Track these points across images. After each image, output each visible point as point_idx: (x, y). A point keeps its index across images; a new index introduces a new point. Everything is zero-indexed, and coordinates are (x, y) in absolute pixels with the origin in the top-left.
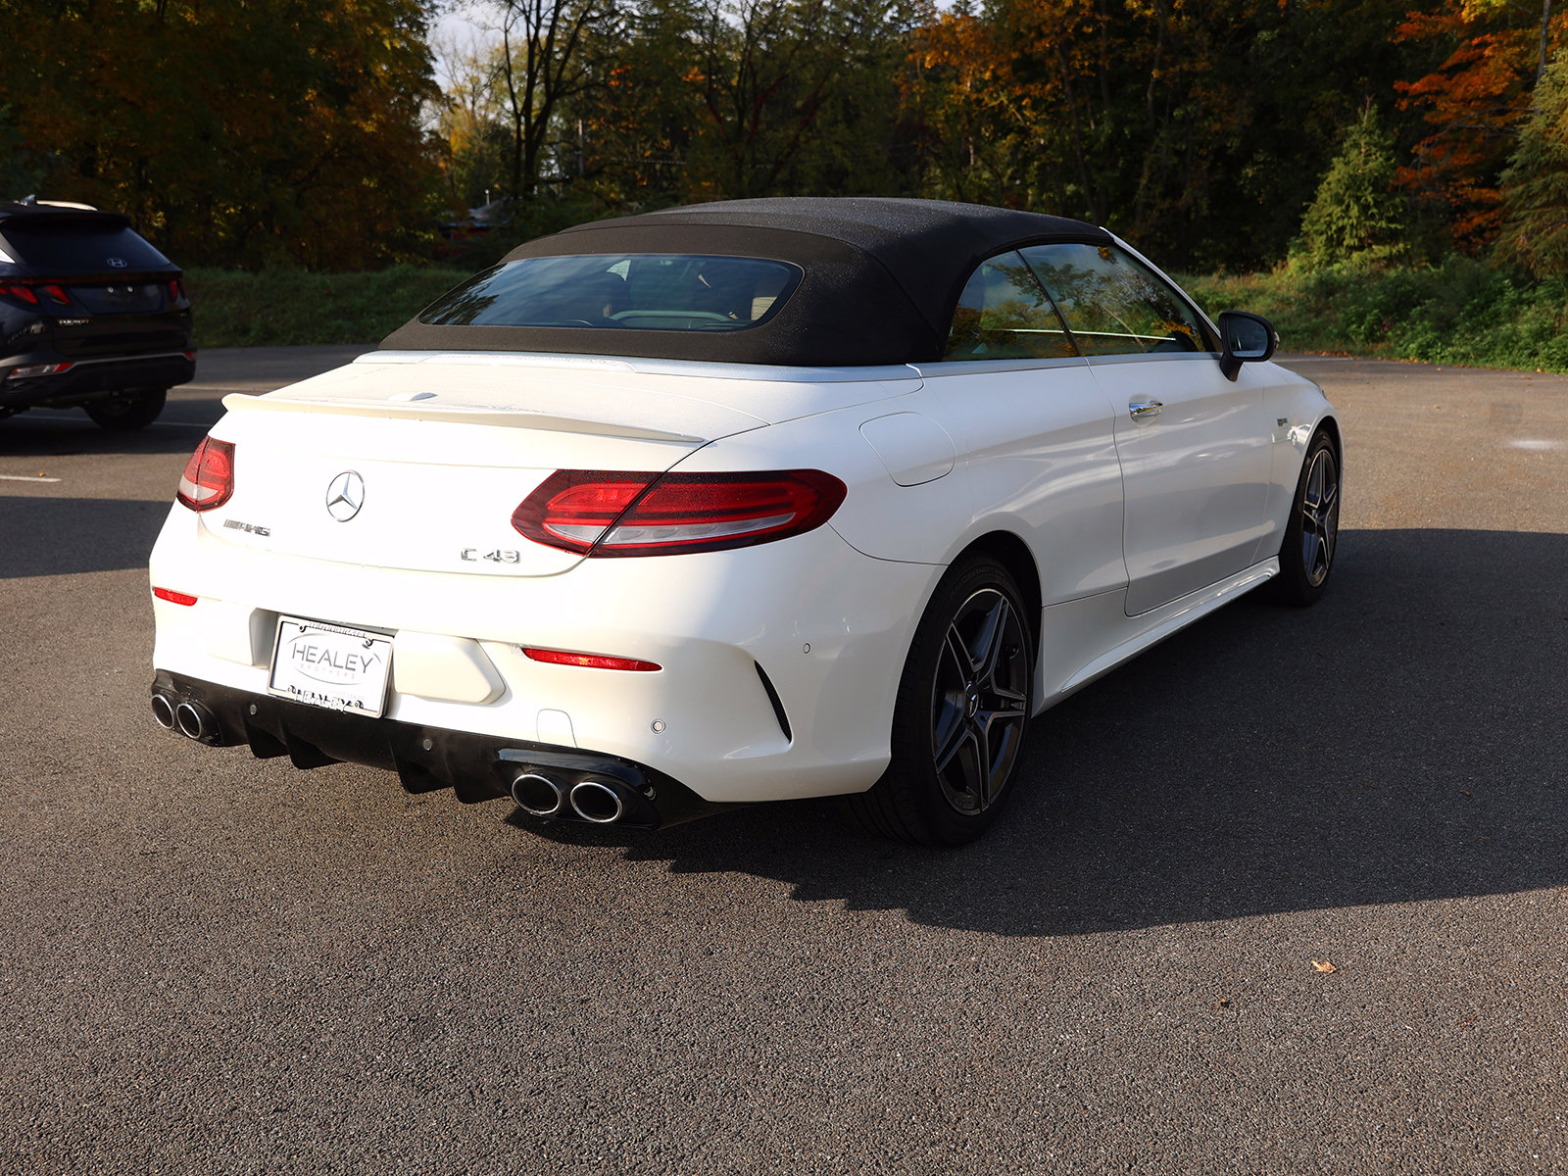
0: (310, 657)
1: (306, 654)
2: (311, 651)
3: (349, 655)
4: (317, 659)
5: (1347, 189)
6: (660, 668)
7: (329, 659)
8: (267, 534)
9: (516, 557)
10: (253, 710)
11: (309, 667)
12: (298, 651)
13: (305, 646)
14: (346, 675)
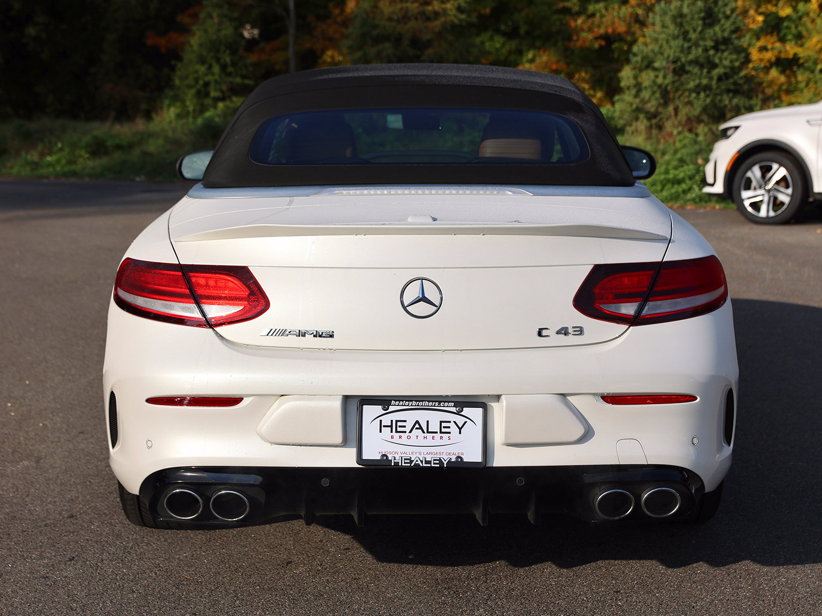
0: (399, 429)
1: (396, 427)
2: (399, 424)
3: (441, 422)
4: (408, 429)
6: (694, 398)
7: (421, 428)
8: (332, 336)
9: (580, 331)
10: (325, 482)
11: (400, 437)
12: (384, 426)
13: (392, 421)
14: (441, 438)
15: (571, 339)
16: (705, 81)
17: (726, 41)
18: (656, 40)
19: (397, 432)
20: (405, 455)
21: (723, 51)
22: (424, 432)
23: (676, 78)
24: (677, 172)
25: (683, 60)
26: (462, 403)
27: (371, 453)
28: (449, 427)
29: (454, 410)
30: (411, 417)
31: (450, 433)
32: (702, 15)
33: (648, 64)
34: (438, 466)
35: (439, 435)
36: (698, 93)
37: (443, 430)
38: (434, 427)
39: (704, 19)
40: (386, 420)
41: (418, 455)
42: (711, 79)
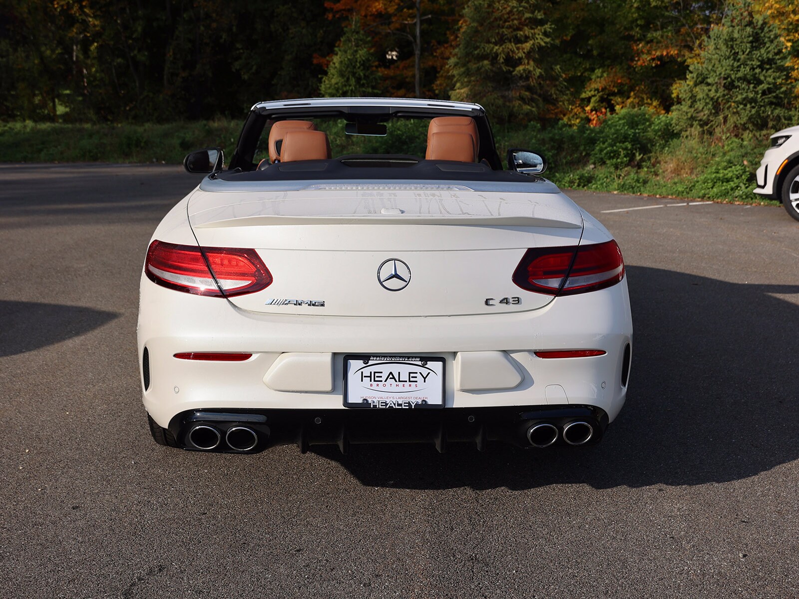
0: (376, 379)
1: (374, 377)
2: (376, 374)
3: (410, 373)
4: (383, 379)
5: (347, 67)
6: (605, 353)
7: (394, 378)
8: (323, 305)
9: (518, 301)
10: (318, 421)
11: (378, 385)
12: (365, 377)
13: (371, 372)
14: (410, 385)
15: (511, 307)
16: (751, 95)
17: (770, 61)
18: (710, 60)
19: (375, 381)
20: (381, 399)
21: (767, 70)
22: (396, 381)
23: (726, 92)
24: (726, 172)
25: (733, 77)
26: (425, 358)
27: (355, 398)
28: (416, 377)
29: (420, 363)
30: (386, 369)
31: (416, 382)
32: (751, 38)
33: (702, 80)
34: (408, 407)
35: (408, 383)
36: (745, 105)
37: (412, 379)
38: (404, 377)
39: (751, 42)
40: (366, 372)
41: (391, 399)
42: (757, 93)
